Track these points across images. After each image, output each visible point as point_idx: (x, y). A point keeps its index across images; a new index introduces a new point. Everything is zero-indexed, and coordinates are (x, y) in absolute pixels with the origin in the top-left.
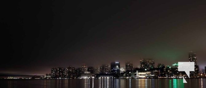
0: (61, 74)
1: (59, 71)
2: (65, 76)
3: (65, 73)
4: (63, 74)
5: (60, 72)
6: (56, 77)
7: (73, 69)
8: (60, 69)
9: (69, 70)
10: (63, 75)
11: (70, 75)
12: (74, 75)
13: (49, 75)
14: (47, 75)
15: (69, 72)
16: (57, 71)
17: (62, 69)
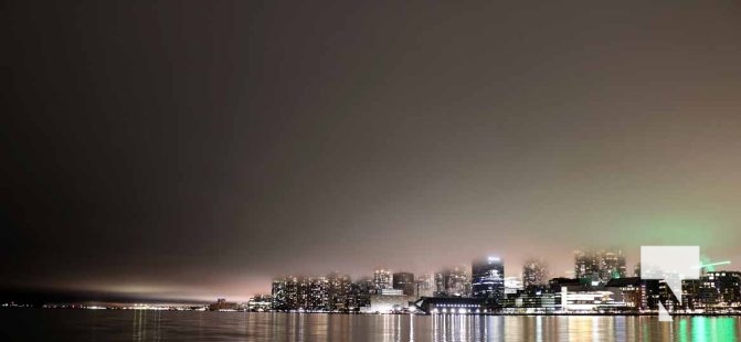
0: (305, 296)
1: (298, 285)
2: (316, 304)
3: (317, 293)
4: (309, 296)
5: (300, 289)
6: (289, 305)
7: (345, 279)
9: (330, 282)
10: (310, 299)
11: (335, 299)
12: (347, 301)
13: (264, 300)
14: (258, 299)
15: (330, 290)
16: (290, 285)
17: (307, 282)
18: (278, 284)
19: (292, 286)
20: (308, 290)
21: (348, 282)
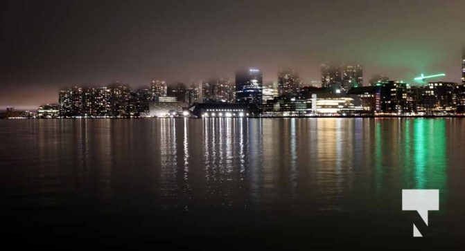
0: (89, 104)
1: (83, 94)
2: (100, 110)
3: (100, 101)
4: (93, 103)
5: (84, 97)
6: (75, 112)
7: (125, 88)
8: (84, 91)
9: (112, 91)
10: (94, 106)
11: (118, 105)
12: (129, 107)
13: (51, 108)
14: (46, 108)
15: (112, 98)
16: (76, 95)
17: (91, 91)
18: (64, 94)
19: (78, 95)
20: (92, 99)
21: (127, 91)
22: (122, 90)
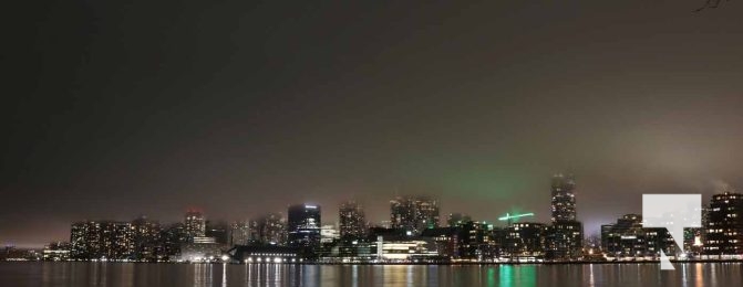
0: (108, 244)
1: (101, 231)
2: (121, 253)
3: (122, 240)
4: (114, 243)
5: (103, 236)
6: (90, 253)
7: (154, 225)
8: (103, 226)
9: (137, 229)
10: (114, 246)
11: (142, 247)
12: (156, 249)
13: (60, 248)
15: (137, 238)
16: (92, 233)
17: (112, 228)
19: (95, 233)
20: (112, 238)
21: (157, 228)
22: (150, 228)
